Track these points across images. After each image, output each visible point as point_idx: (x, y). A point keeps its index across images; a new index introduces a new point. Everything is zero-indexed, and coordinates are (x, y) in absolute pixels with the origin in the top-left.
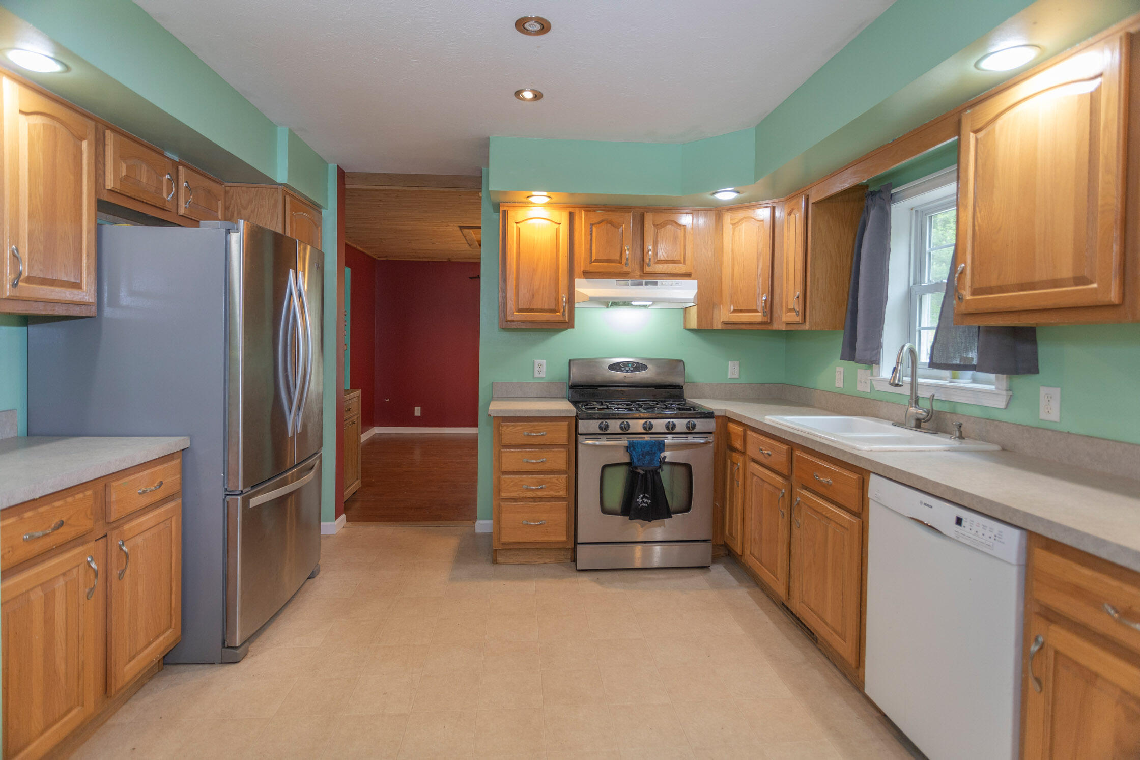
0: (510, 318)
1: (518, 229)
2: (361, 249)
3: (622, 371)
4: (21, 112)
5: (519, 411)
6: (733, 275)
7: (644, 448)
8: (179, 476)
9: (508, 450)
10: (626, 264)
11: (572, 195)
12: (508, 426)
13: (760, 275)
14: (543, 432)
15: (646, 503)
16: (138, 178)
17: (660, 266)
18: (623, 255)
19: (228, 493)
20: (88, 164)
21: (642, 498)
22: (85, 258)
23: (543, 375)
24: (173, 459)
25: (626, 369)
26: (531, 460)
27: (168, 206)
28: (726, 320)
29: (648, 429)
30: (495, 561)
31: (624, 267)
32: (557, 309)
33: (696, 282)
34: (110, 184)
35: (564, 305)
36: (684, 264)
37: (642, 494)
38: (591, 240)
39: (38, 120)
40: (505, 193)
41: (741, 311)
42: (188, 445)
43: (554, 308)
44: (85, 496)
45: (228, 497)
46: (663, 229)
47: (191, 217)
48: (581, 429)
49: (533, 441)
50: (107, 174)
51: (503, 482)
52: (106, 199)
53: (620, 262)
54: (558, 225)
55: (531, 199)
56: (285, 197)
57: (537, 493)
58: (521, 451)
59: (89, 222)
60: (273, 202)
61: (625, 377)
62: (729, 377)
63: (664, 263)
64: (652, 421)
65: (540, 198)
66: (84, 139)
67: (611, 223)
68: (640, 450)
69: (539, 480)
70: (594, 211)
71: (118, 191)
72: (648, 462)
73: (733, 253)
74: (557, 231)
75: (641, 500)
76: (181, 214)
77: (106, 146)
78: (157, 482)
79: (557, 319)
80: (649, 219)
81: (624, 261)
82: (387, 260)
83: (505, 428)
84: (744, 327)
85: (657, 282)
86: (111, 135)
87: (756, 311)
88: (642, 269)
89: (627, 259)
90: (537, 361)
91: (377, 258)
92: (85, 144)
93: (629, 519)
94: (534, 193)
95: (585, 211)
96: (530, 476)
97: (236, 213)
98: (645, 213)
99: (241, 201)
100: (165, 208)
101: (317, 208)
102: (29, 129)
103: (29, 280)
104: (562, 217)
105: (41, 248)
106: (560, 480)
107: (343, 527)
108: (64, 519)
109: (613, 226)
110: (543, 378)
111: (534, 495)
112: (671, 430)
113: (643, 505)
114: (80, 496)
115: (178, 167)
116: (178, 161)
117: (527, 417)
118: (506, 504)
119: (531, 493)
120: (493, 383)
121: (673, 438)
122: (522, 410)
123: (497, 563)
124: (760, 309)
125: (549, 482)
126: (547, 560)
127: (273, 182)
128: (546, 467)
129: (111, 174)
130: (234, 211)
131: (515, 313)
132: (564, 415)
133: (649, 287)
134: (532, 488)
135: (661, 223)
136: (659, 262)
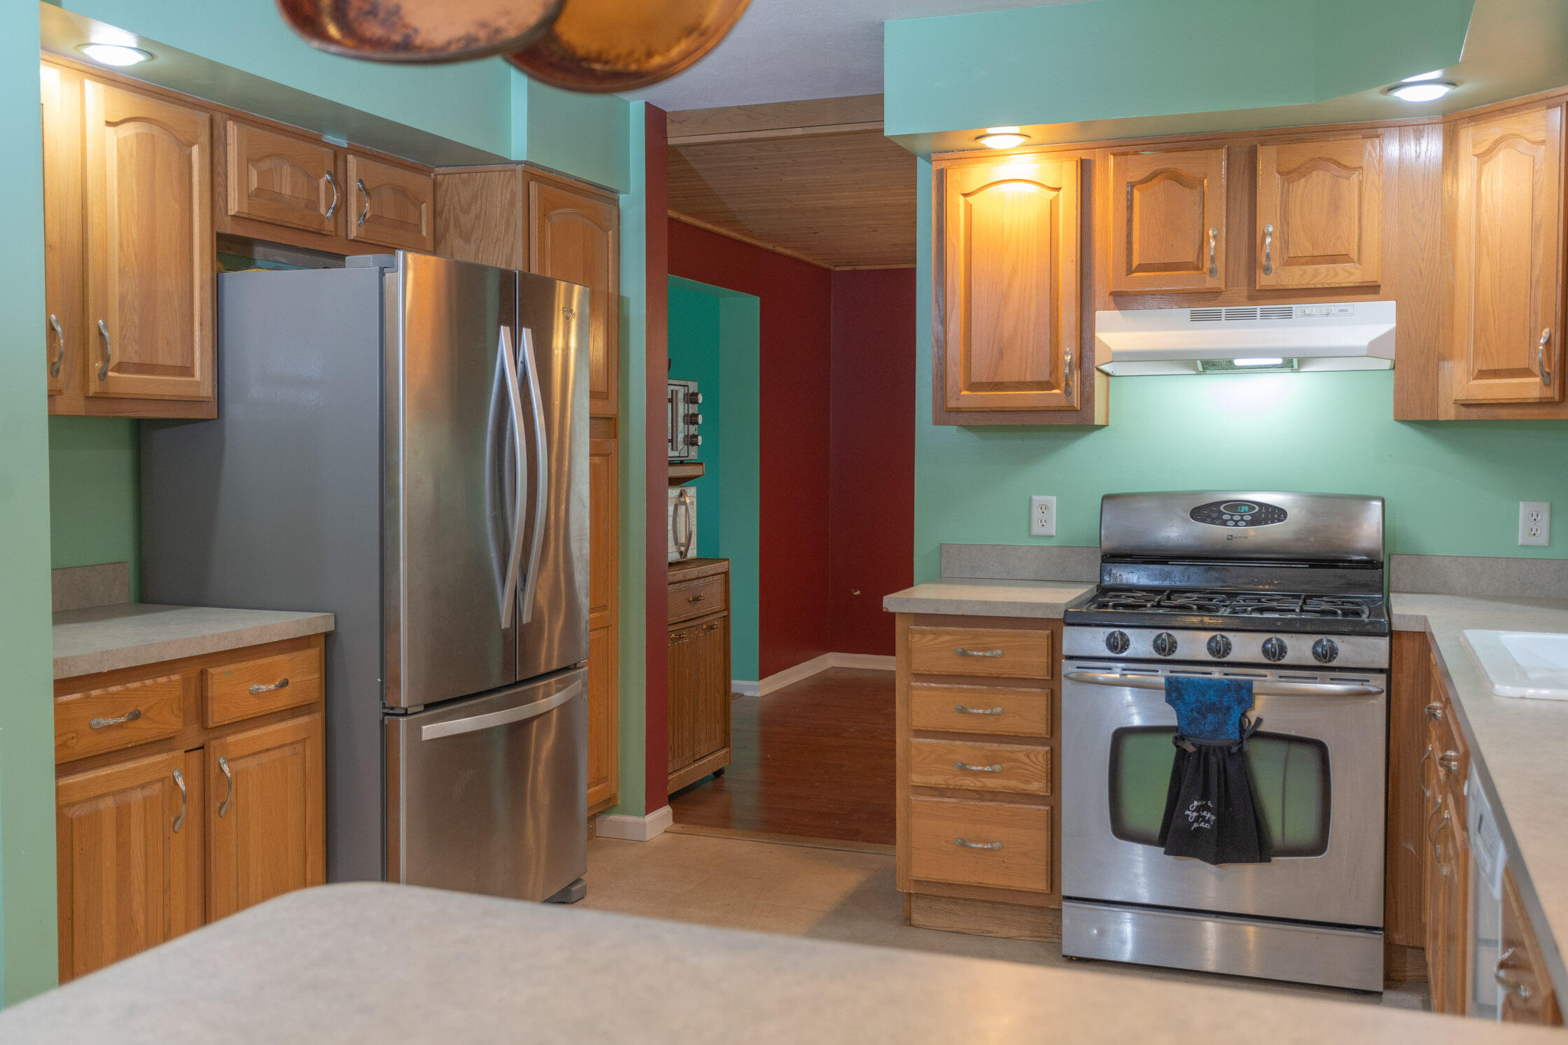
0: (952, 404)
1: (969, 208)
2: (788, 252)
3: (1224, 523)
4: (109, 124)
5: (945, 602)
6: (1477, 285)
7: (1204, 695)
8: (316, 676)
9: (925, 684)
10: (1212, 272)
11: (1085, 125)
12: (923, 633)
13: (1537, 282)
14: (997, 648)
15: (1208, 821)
16: (277, 190)
17: (1297, 270)
18: (1205, 250)
19: (386, 711)
20: (200, 181)
21: (1198, 809)
22: (197, 328)
23: (1052, 529)
24: (309, 647)
25: (1235, 518)
26: (974, 708)
27: (329, 227)
28: (1462, 396)
29: (1219, 650)
30: (908, 921)
31: (1208, 278)
32: (1053, 380)
33: (1392, 305)
34: (233, 208)
35: (1067, 371)
36: (1359, 261)
37: (1198, 801)
38: (1130, 221)
39: (129, 130)
40: (941, 135)
41: (1496, 373)
42: (331, 628)
43: (1046, 378)
44: (170, 681)
45: (386, 717)
46: (1302, 181)
47: (370, 241)
48: (1067, 647)
49: (977, 669)
50: (230, 190)
51: (914, 752)
52: (229, 231)
53: (1198, 268)
54: (1055, 193)
55: (986, 142)
56: (529, 184)
57: (985, 780)
58: (949, 689)
59: (202, 270)
60: (508, 196)
61: (1230, 538)
62: (1520, 542)
63: (1306, 264)
64: (1229, 635)
65: (1002, 138)
66: (193, 144)
67: (1176, 177)
68: (1193, 699)
69: (989, 753)
70: (1136, 153)
71: (246, 216)
72: (1212, 727)
73: (1478, 229)
74: (1053, 205)
75: (1195, 814)
76: (352, 238)
77: (228, 147)
78: (279, 680)
79: (1053, 403)
80: (1267, 159)
81: (1207, 264)
82: (854, 272)
83: (917, 637)
84: (1504, 413)
85: (1291, 310)
86: (234, 129)
87: (1526, 372)
88: (1252, 280)
89: (1213, 259)
90: (1037, 499)
91: (832, 267)
92: (195, 150)
93: (1166, 853)
94: (990, 131)
95: (1115, 155)
96: (970, 744)
97: (452, 222)
98: (1259, 146)
99: (459, 199)
100: (324, 232)
101: (608, 194)
102: (118, 146)
103: (120, 368)
104: (1065, 174)
105: (137, 321)
106: (1032, 756)
107: (665, 832)
108: (142, 709)
109: (1181, 184)
110: (1051, 537)
111: (978, 784)
112: (1274, 659)
113: (1202, 825)
114: (163, 680)
115: (346, 157)
116: (346, 146)
117: (962, 616)
118: (921, 798)
119: (972, 779)
120: (942, 545)
121: (1281, 677)
122: (952, 601)
123: (911, 925)
124: (1536, 369)
125: (1009, 760)
126: (1014, 932)
127: (506, 161)
128: (1004, 726)
129: (234, 189)
130: (450, 219)
131: (964, 393)
132: (1039, 615)
133: (1275, 321)
134: (974, 768)
135: (1299, 168)
136: (1291, 261)
